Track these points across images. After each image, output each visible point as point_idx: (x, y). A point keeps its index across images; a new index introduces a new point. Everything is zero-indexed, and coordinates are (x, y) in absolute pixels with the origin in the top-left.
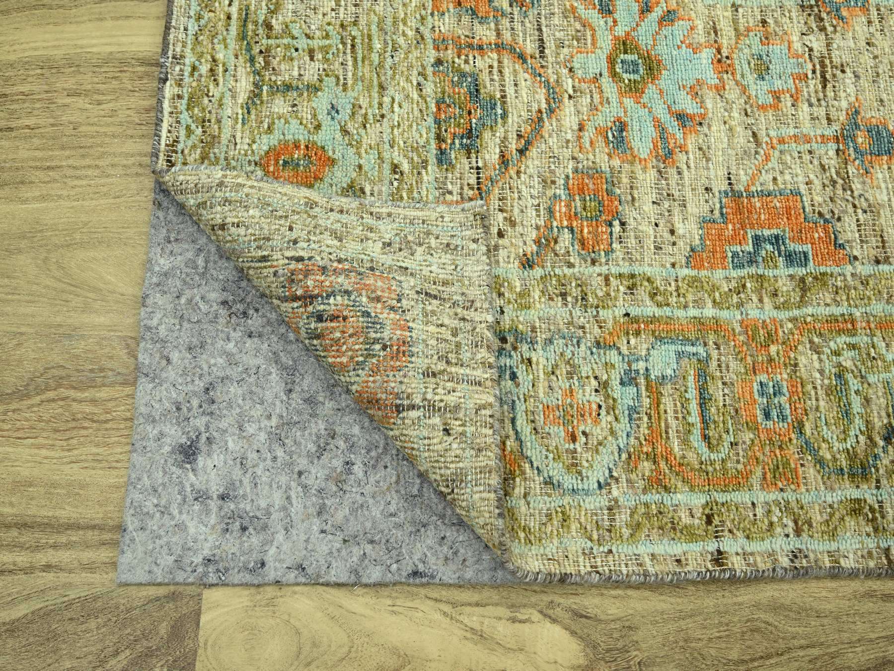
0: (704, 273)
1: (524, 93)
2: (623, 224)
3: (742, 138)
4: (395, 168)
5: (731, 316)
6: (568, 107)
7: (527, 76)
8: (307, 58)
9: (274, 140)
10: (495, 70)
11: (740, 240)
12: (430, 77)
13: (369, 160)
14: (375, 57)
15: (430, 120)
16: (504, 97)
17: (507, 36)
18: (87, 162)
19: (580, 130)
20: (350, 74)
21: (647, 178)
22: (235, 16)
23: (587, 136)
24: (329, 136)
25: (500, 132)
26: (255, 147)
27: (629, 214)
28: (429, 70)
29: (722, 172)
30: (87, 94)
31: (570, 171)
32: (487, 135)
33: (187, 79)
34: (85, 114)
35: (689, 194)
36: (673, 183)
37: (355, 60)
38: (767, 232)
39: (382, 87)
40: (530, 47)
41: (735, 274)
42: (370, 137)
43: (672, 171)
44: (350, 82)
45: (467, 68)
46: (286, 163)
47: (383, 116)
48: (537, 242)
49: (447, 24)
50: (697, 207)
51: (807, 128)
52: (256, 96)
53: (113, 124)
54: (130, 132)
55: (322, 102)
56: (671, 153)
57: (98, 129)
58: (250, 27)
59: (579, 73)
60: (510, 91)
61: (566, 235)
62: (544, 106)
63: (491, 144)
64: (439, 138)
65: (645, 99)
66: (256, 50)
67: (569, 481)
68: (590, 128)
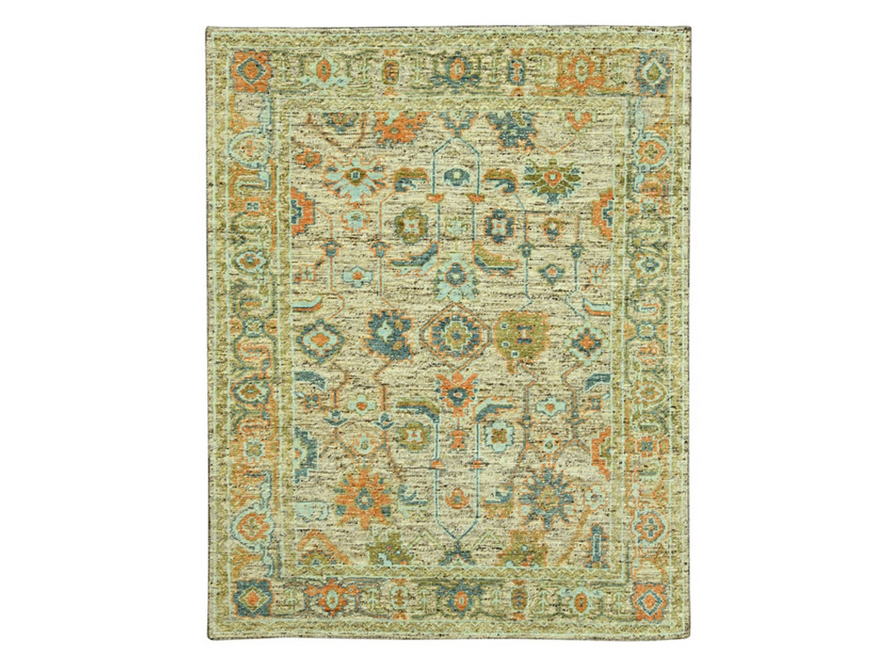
0: (290, 192)
1: (347, 141)
2: (304, 168)
3: (332, 209)
4: (322, 100)
5: (277, 199)
6: (342, 154)
7: (352, 142)
8: (359, 72)
9: (332, 63)
10: (354, 132)
11: (300, 203)
12: (352, 112)
13: (325, 92)
14: (359, 94)
15: (337, 111)
16: (346, 134)
17: (367, 136)
19: (334, 158)
20: (354, 86)
21: (319, 177)
22: (374, 48)
23: (333, 160)
24: (333, 80)
25: (333, 133)
26: (329, 57)
27: (307, 171)
28: (355, 111)
29: (321, 201)
31: (321, 153)
32: (333, 129)
33: (351, 35)
35: (314, 190)
36: (318, 185)
37: (359, 87)
38: (302, 212)
39: (349, 96)
40: (363, 143)
41: (290, 201)
42: (332, 92)
43: (321, 186)
44: (351, 86)
45: (355, 123)
46: (324, 67)
47: (339, 96)
48: (299, 143)
49: (371, 116)
50: (310, 192)
51: (335, 229)
52: (346, 57)
55: (343, 77)
56: (327, 185)
59: (354, 159)
60: (347, 136)
61: (301, 151)
62: (342, 147)
63: (330, 130)
64: (332, 114)
65: (344, 178)
67: (232, 146)
68: (335, 160)
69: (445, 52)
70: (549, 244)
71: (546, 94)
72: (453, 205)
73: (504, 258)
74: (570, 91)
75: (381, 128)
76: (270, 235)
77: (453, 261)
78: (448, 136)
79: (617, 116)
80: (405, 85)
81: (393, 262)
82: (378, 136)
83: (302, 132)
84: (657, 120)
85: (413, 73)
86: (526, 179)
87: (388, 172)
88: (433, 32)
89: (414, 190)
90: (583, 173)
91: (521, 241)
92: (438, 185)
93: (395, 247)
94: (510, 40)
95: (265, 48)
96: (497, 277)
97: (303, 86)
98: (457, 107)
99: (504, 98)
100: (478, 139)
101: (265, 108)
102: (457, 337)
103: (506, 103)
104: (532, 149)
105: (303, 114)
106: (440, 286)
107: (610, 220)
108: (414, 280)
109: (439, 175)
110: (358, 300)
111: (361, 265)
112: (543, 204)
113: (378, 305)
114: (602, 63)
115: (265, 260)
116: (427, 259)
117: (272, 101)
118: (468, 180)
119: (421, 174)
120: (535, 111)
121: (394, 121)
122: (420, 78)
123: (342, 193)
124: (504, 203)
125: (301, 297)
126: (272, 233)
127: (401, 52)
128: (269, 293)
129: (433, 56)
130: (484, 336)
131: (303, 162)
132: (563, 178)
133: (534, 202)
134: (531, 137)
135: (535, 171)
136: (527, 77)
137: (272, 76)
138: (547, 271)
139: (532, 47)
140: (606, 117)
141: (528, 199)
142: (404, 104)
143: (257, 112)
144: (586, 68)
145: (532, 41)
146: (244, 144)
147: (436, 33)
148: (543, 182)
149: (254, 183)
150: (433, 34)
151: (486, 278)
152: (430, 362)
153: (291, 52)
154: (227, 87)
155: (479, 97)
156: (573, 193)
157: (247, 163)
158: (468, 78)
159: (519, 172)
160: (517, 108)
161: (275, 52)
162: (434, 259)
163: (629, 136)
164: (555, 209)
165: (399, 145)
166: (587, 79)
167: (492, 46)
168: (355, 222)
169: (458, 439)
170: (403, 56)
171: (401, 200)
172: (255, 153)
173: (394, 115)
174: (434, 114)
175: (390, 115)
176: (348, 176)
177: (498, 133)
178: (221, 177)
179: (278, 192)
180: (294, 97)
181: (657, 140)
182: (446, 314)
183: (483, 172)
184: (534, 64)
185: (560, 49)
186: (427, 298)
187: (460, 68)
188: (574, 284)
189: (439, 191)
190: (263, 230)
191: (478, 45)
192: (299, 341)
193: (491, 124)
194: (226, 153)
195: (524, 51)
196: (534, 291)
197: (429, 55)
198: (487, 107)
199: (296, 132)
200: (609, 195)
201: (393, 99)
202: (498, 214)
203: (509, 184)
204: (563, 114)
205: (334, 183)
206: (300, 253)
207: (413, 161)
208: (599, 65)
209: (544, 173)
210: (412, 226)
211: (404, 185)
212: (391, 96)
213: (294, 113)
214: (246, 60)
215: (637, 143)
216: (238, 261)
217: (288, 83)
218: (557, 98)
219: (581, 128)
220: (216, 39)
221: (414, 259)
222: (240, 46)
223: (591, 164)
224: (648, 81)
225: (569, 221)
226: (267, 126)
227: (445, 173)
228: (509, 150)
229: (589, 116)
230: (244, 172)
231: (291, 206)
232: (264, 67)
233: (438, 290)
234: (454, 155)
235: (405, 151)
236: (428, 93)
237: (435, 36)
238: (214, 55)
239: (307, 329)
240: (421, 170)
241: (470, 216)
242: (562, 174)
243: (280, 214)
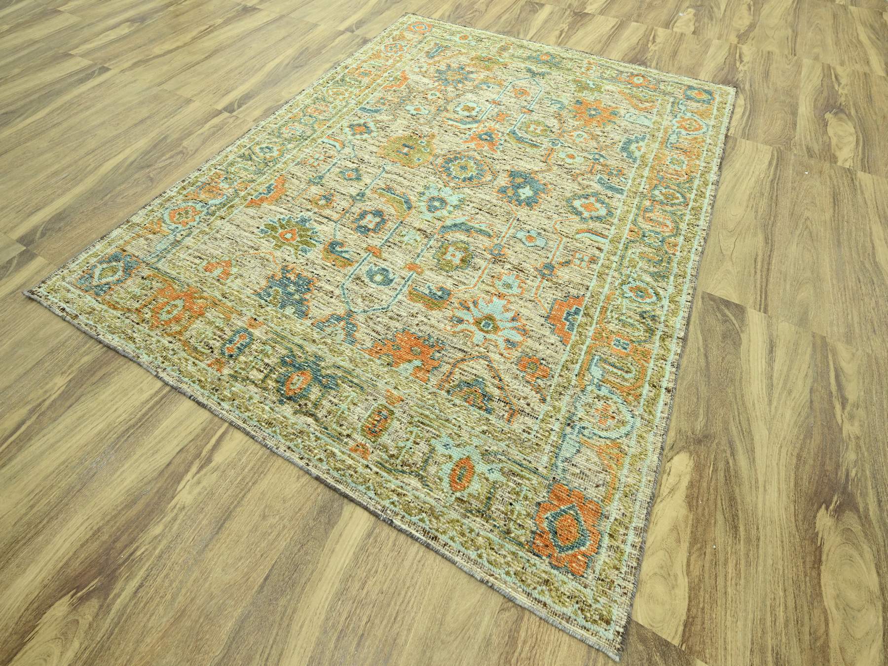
0: (571, 342)
1: (477, 367)
2: (543, 359)
3: (529, 305)
4: (484, 432)
6: (491, 355)
7: (471, 362)
8: (417, 446)
9: (446, 480)
10: (463, 373)
11: (564, 325)
12: (453, 398)
13: (475, 442)
14: (432, 416)
15: (471, 408)
16: (475, 375)
17: (451, 361)
18: (403, 593)
19: (502, 355)
20: (434, 431)
21: (530, 342)
22: (378, 470)
23: (505, 353)
24: (456, 454)
25: (489, 384)
26: (445, 491)
27: (540, 355)
28: (450, 397)
29: (539, 317)
30: (367, 577)
31: (515, 367)
32: (487, 389)
33: (396, 509)
34: (378, 583)
35: (542, 332)
36: (535, 335)
37: (428, 425)
38: (565, 315)
39: (447, 420)
40: (460, 355)
41: (575, 332)
42: (465, 437)
43: (531, 333)
44: (437, 433)
45: (456, 383)
46: (459, 479)
47: (459, 426)
48: (537, 392)
49: (434, 381)
50: (547, 332)
52: (422, 478)
53: (391, 569)
54: (400, 561)
55: (440, 449)
56: (524, 330)
57: (389, 578)
58: (387, 465)
59: (480, 343)
60: (474, 372)
61: (539, 381)
62: (487, 363)
63: (492, 390)
64: (480, 408)
65: (501, 327)
66: (399, 467)
67: (628, 428)
68: (503, 351)
69: (295, 413)
70: (336, 193)
71: (228, 307)
72: (401, 255)
73: (383, 200)
74: (201, 298)
75: (430, 362)
76: (611, 308)
77: (432, 215)
78: (361, 318)
79: (181, 255)
80: (370, 398)
81: (490, 236)
82: (438, 355)
83: (528, 405)
84: (151, 236)
85: (352, 407)
86: (315, 245)
87: (449, 313)
88: (289, 448)
89: (431, 284)
90: (258, 228)
91: (359, 205)
92: (404, 278)
93: (480, 246)
94: (212, 383)
95: (534, 560)
96: (399, 190)
97: (501, 465)
98: (329, 341)
99: (272, 325)
100: (333, 300)
101: (566, 460)
102: (463, 168)
103: (275, 320)
104: (287, 266)
105: (517, 425)
106: (456, 203)
107: (269, 187)
108: (477, 216)
109: (396, 287)
110: (539, 222)
111: (522, 245)
112: (315, 221)
113: (522, 213)
114: (146, 306)
115: (623, 287)
116: (455, 225)
117: (553, 466)
118: (370, 270)
119: (414, 295)
120: (253, 296)
121: (410, 361)
122: (347, 397)
123: (510, 315)
124: (351, 236)
125: (596, 244)
126: (607, 309)
127: (346, 443)
128: (628, 259)
129: (312, 415)
130: (440, 161)
131: (542, 367)
132: (280, 231)
133: (323, 226)
134: (279, 275)
135: (300, 248)
136: (230, 333)
137: (539, 504)
138: (354, 177)
139: (197, 362)
140: (191, 259)
141: (326, 231)
142: (386, 376)
143: (579, 460)
144: (165, 310)
145: (191, 368)
146: (610, 422)
147: (288, 443)
148: (301, 236)
149: (611, 369)
150: (291, 445)
151: (411, 193)
152: (496, 162)
153: (496, 531)
154: (612, 519)
155: (297, 340)
156: (282, 217)
157: (613, 396)
158: (294, 366)
159: (316, 254)
160: (268, 309)
161: (520, 544)
162: (448, 223)
163: (188, 235)
164: (309, 213)
165: (420, 334)
166: (174, 299)
167: (238, 387)
168: (510, 282)
169: (500, 117)
170: (348, 436)
171: (450, 281)
172: (600, 405)
173: (406, 369)
174: (359, 346)
175: (411, 371)
176: (496, 329)
177: (307, 296)
178: (652, 394)
179: (584, 348)
180: (519, 457)
181: (168, 221)
182: (463, 185)
183: (350, 270)
184: (211, 342)
185: (171, 342)
186: (473, 199)
187: (294, 381)
188: (339, 162)
189: (406, 273)
190: (617, 316)
191: (251, 398)
192: (610, 213)
193: (308, 307)
194: (638, 422)
195: (209, 362)
196: (376, 170)
197: (317, 420)
198: (298, 325)
199: (536, 408)
200: (252, 202)
201: (395, 388)
202: (365, 230)
203: (334, 248)
204: (229, 281)
205: (514, 328)
206: (582, 280)
207: (414, 311)
208: (149, 306)
209: (294, 243)
210: (453, 255)
211: (440, 293)
212: (395, 392)
213: (529, 433)
214: (570, 552)
215: (188, 226)
216: (654, 298)
217: (520, 481)
218: (220, 298)
219: (225, 262)
220: (608, 622)
221: (467, 230)
222: (570, 585)
223: (245, 231)
224: (121, 269)
225: (304, 201)
226: (572, 434)
227: (389, 284)
228: (310, 275)
229: (207, 267)
230: (621, 387)
231: (576, 326)
232: (545, 525)
233: (460, 201)
234: (368, 298)
235: (418, 324)
236: (350, 374)
237: (291, 440)
238: (618, 589)
239: (599, 219)
240: (411, 299)
241: (390, 240)
242: (277, 235)
243: (591, 323)
